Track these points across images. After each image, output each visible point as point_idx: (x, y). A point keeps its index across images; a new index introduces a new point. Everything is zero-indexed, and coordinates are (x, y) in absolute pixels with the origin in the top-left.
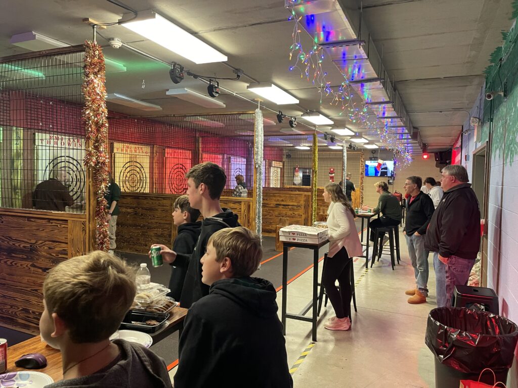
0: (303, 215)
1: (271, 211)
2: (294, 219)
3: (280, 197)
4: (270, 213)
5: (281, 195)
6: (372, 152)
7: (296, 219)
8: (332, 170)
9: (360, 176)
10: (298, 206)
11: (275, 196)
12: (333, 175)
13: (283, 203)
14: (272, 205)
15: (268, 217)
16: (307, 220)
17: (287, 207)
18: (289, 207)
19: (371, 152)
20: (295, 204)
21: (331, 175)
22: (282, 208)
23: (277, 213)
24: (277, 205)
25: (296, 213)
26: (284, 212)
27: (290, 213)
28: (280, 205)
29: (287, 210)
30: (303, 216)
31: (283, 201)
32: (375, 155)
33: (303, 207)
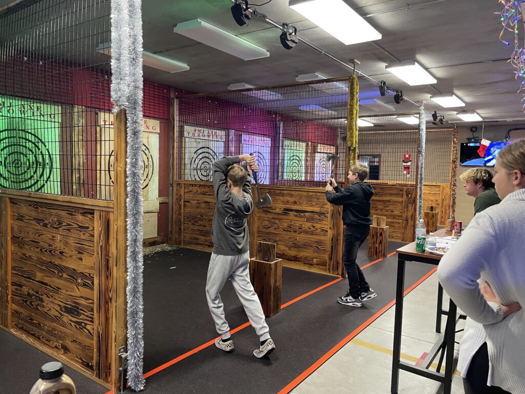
0: (329, 230)
1: (277, 221)
2: (315, 237)
3: (291, 196)
4: (275, 223)
5: (293, 193)
6: (472, 131)
7: (318, 237)
8: (407, 156)
9: (451, 165)
10: (320, 214)
11: (283, 195)
12: (409, 164)
13: (295, 207)
14: (277, 211)
15: (272, 230)
16: (337, 240)
17: (302, 214)
18: (306, 214)
19: (469, 130)
20: (316, 209)
21: (406, 164)
22: (296, 216)
23: (285, 225)
24: (285, 209)
25: (318, 226)
26: (298, 224)
27: (307, 225)
28: (291, 210)
29: (301, 219)
30: (330, 233)
31: (295, 203)
32: (476, 135)
33: (329, 215)
